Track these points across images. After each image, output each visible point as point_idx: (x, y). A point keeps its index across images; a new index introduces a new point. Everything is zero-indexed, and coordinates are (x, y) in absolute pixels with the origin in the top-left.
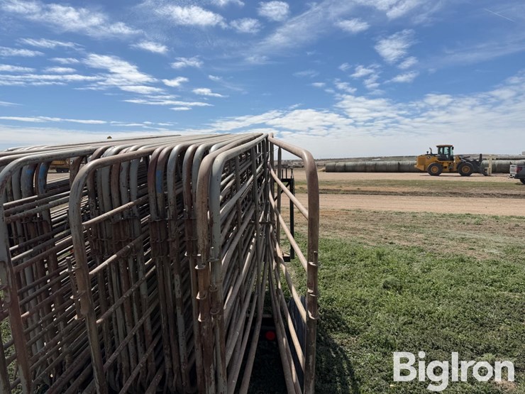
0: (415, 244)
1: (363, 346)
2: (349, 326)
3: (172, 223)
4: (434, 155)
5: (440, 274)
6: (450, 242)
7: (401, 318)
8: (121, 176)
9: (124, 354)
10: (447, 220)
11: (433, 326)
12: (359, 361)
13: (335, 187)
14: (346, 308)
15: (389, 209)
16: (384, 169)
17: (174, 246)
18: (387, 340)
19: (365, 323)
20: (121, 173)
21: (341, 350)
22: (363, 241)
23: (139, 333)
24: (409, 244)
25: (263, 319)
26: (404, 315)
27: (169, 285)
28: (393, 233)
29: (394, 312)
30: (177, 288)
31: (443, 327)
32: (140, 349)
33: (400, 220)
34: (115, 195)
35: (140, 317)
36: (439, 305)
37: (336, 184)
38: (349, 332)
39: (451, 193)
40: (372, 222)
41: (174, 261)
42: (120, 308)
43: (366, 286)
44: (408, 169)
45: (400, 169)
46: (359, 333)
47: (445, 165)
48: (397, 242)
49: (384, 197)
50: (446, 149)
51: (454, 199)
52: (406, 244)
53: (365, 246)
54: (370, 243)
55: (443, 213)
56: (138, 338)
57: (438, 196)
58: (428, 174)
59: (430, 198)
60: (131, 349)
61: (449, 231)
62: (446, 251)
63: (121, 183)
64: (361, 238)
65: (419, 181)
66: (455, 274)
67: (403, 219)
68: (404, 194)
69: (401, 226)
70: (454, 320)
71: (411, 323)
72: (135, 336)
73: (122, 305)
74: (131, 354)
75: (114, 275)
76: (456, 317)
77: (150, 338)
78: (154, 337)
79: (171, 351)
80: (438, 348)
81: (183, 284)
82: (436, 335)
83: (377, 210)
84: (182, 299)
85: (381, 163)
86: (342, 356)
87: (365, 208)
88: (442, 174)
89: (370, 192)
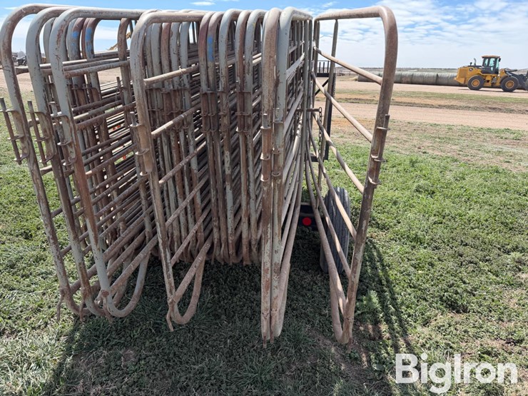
0: (449, 154)
1: (393, 239)
2: (379, 222)
3: (224, 96)
4: (478, 67)
5: (474, 183)
6: (486, 155)
7: (432, 218)
8: (171, 41)
9: (175, 224)
10: (483, 135)
11: (463, 227)
12: (388, 251)
13: (367, 97)
14: (377, 207)
15: (424, 121)
16: (421, 80)
17: (225, 121)
18: (417, 235)
19: (395, 221)
20: (171, 39)
21: (371, 241)
22: (395, 149)
23: (190, 205)
24: (443, 154)
25: (302, 206)
26: (435, 215)
27: (219, 161)
28: (426, 144)
29: (426, 213)
30: (227, 165)
31: (472, 228)
32: (190, 220)
33: (435, 131)
34: (165, 63)
35: (191, 190)
36: (470, 209)
37: (369, 94)
38: (378, 227)
39: (490, 108)
40: (406, 133)
41: (225, 137)
42: (171, 179)
43: (397, 189)
44: (446, 82)
45: (437, 81)
46: (388, 229)
47: (488, 78)
48: (430, 152)
49: (419, 109)
50: (492, 60)
51: (493, 114)
52: (439, 154)
53: (397, 155)
54: (403, 152)
55: (480, 127)
56: (189, 209)
57: (476, 110)
58: (467, 88)
59: (467, 112)
60: (182, 219)
61: (485, 144)
62: (481, 162)
63: (171, 50)
64: (394, 146)
65: (458, 95)
66: (489, 184)
67: (438, 131)
68: (440, 107)
69: (436, 138)
70: (484, 222)
71: (441, 223)
72: (186, 208)
73: (174, 177)
74: (182, 224)
75: (165, 148)
76: (487, 220)
77: (200, 211)
78: (203, 210)
79: (219, 223)
80: (466, 245)
81: (233, 160)
82: (465, 234)
83: (412, 121)
84: (231, 175)
85: (419, 73)
86: (371, 246)
87: (399, 119)
88: (482, 89)
89: (404, 103)
